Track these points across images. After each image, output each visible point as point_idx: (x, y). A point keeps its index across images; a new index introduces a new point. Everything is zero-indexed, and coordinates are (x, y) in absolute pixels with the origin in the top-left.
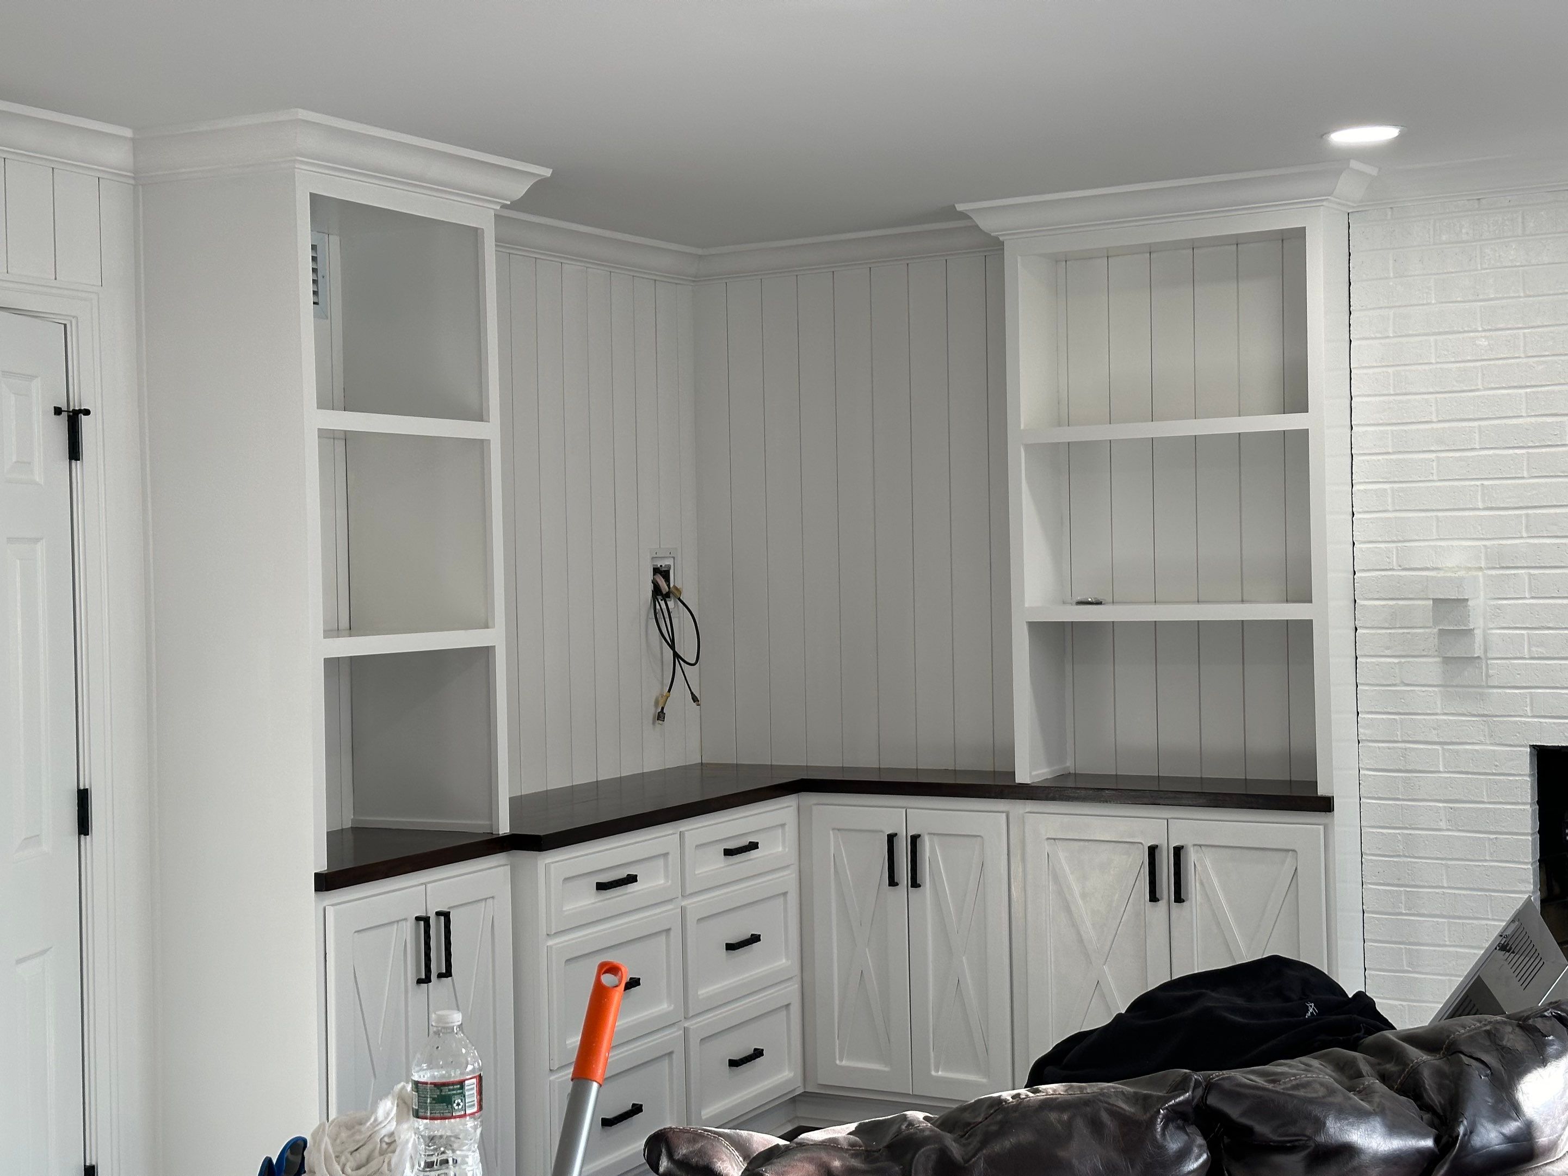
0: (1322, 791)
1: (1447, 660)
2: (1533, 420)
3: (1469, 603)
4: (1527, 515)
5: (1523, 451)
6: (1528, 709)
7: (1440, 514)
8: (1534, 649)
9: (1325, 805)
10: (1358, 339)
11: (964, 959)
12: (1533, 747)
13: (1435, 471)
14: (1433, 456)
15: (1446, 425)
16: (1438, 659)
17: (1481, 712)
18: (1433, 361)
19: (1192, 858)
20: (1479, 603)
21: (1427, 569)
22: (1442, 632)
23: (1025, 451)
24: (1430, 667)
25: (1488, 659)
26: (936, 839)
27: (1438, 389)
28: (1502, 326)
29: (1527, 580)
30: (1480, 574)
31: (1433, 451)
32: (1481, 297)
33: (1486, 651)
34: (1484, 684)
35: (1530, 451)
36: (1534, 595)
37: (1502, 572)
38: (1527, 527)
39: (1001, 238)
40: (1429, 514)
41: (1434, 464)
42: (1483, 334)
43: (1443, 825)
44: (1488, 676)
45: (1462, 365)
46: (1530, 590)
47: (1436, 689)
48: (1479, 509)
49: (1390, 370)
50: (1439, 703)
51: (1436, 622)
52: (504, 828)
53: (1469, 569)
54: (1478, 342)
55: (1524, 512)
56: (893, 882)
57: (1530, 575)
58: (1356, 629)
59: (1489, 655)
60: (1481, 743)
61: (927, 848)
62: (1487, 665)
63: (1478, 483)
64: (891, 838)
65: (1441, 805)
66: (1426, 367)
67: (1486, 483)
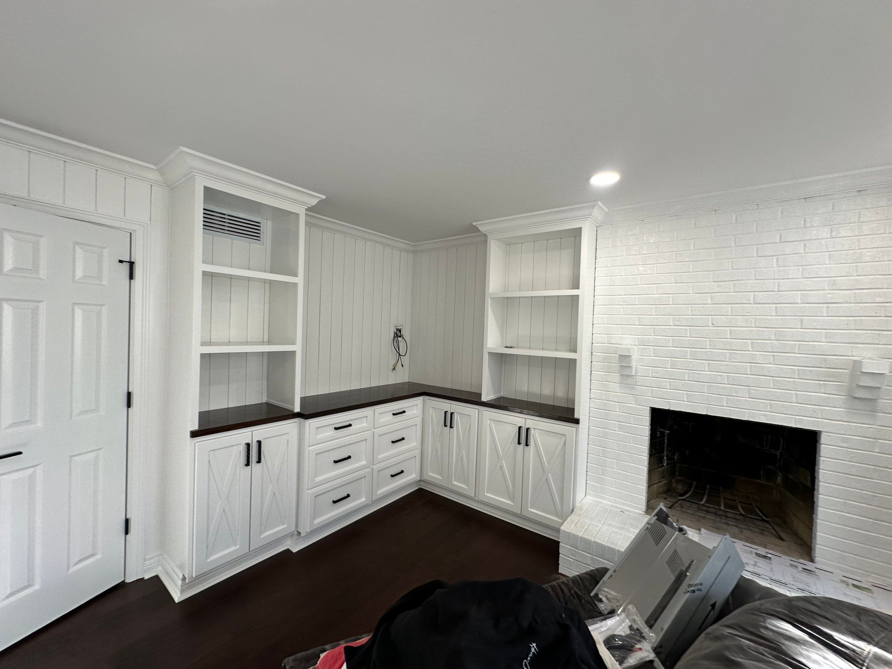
1: (622, 375)
2: (658, 295)
3: (632, 357)
4: (654, 328)
5: (654, 306)
6: (650, 394)
7: (622, 326)
8: (653, 374)
10: (598, 267)
11: (464, 451)
12: (651, 407)
13: (622, 312)
14: (621, 306)
15: (627, 296)
16: (618, 374)
17: (633, 393)
18: (623, 275)
20: (635, 356)
21: (617, 344)
22: (621, 366)
23: (490, 300)
24: (616, 377)
26: (458, 414)
27: (624, 284)
28: (648, 263)
29: (652, 350)
30: (636, 347)
32: (641, 253)
33: (636, 373)
34: (634, 384)
35: (656, 306)
36: (654, 355)
37: (643, 347)
38: (654, 332)
39: (487, 234)
40: (619, 326)
41: (622, 309)
42: (642, 266)
44: (636, 381)
45: (633, 276)
46: (654, 354)
47: (617, 384)
48: (637, 325)
49: (608, 278)
50: (618, 389)
51: (620, 362)
52: (297, 409)
53: (632, 345)
54: (639, 268)
55: (653, 327)
57: (654, 349)
58: (592, 362)
59: (637, 375)
61: (456, 416)
62: (636, 378)
63: (637, 316)
64: (446, 412)
65: (617, 423)
66: (621, 277)
67: (640, 316)
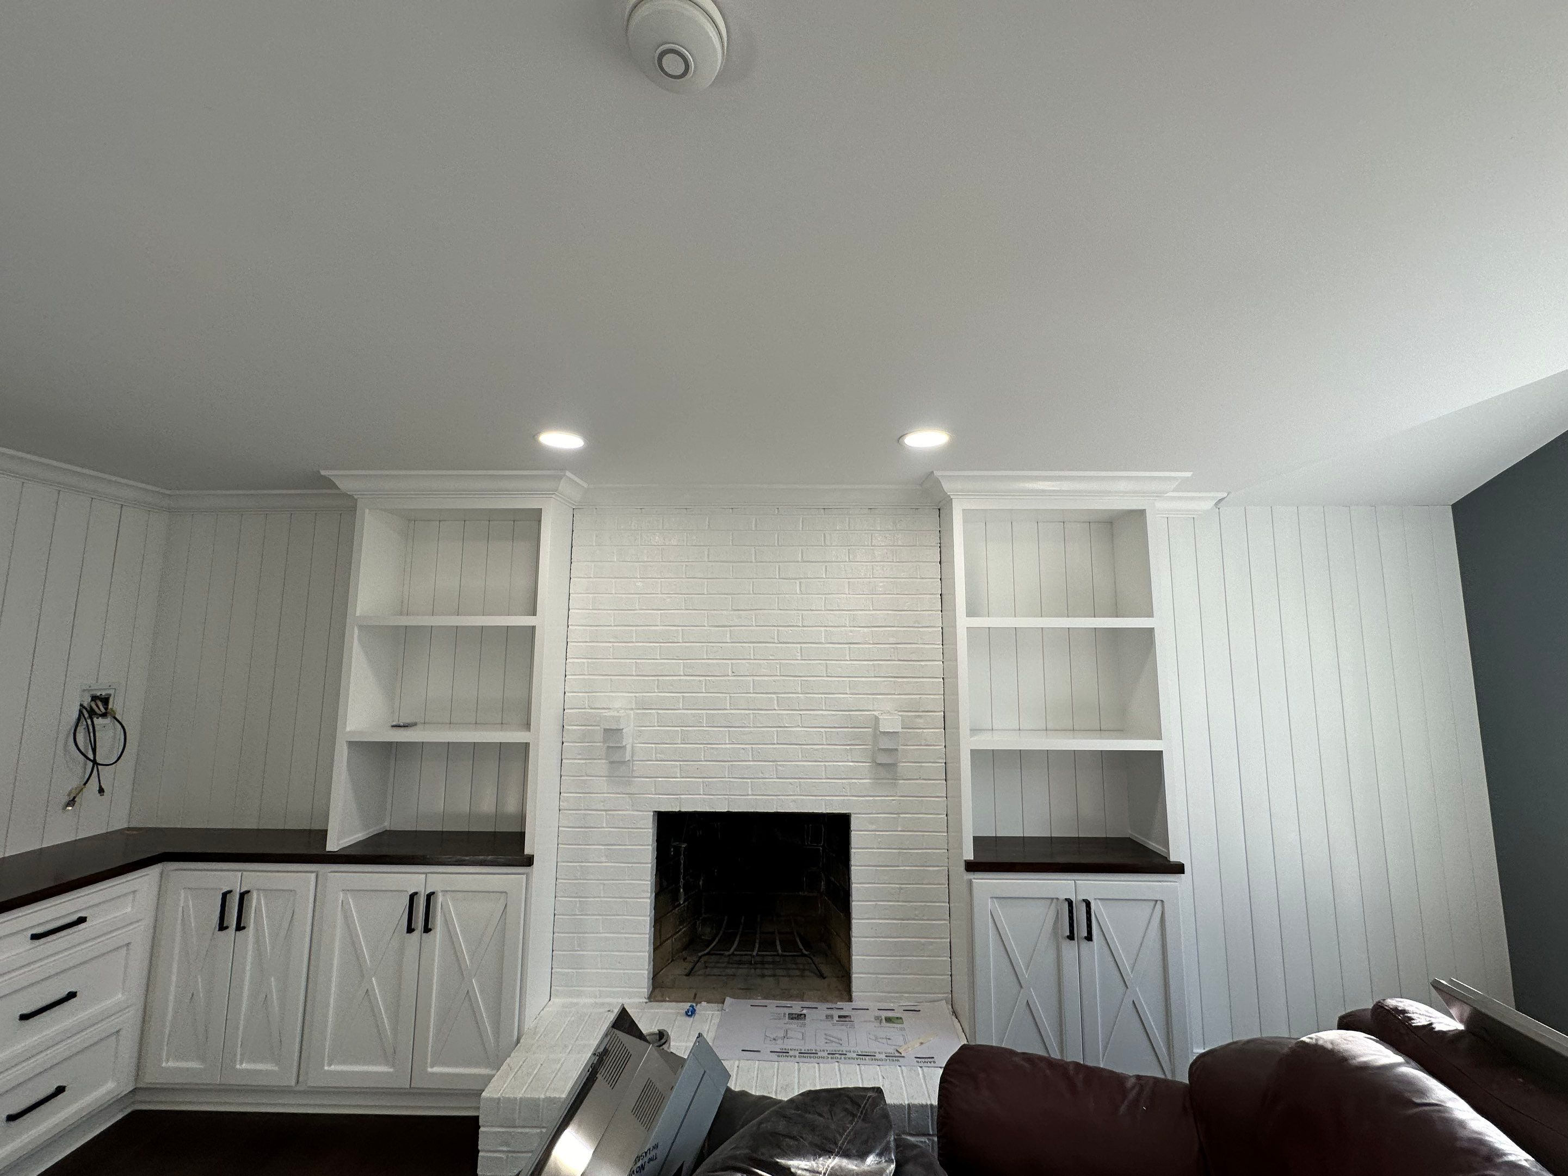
0: (527, 852)
1: (610, 763)
2: (663, 628)
3: (623, 732)
4: (658, 680)
5: (658, 644)
6: (652, 789)
7: (612, 677)
9: (529, 861)
10: (574, 578)
12: (655, 812)
13: (611, 654)
14: (610, 645)
15: (618, 628)
16: (606, 762)
17: (628, 792)
18: (614, 592)
19: (439, 900)
20: (629, 730)
21: (602, 709)
22: (608, 748)
23: (359, 627)
25: (634, 761)
26: (260, 893)
27: (615, 608)
28: (650, 576)
29: (656, 716)
30: (632, 712)
31: (610, 642)
32: (640, 560)
33: (632, 757)
34: (630, 775)
37: (643, 711)
38: (658, 687)
39: (355, 498)
40: (606, 677)
41: (611, 649)
42: (641, 580)
44: (633, 770)
45: (628, 595)
46: (658, 722)
47: (604, 778)
48: (633, 675)
50: (605, 786)
51: (605, 742)
53: (625, 710)
54: (637, 584)
55: (656, 678)
56: (222, 928)
57: (658, 713)
58: (563, 743)
59: (634, 759)
60: (627, 809)
61: (253, 897)
62: (632, 764)
63: (634, 661)
64: (224, 894)
65: (601, 847)
66: (610, 595)
67: (638, 661)
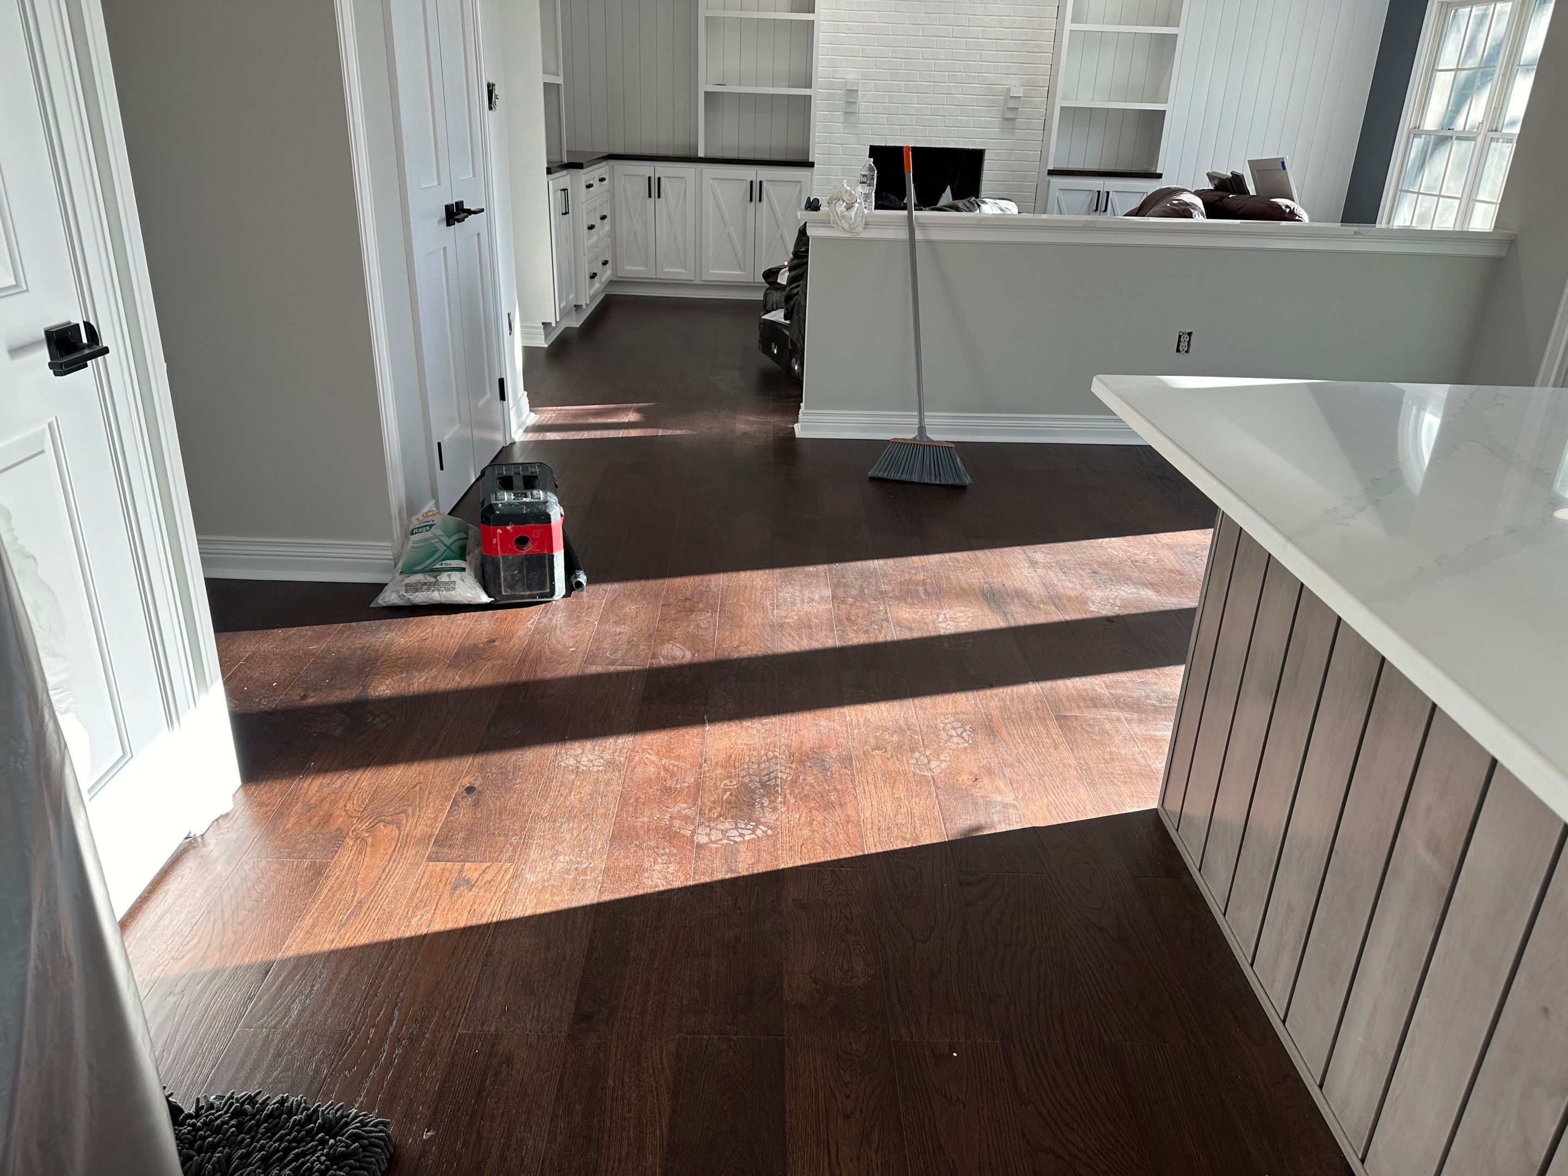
0: (810, 160)
1: (846, 113)
2: (880, 24)
4: (876, 60)
5: (876, 36)
7: (847, 58)
8: (874, 110)
9: (812, 165)
11: (677, 226)
12: (871, 146)
13: (847, 41)
14: (848, 34)
15: (852, 23)
16: (842, 113)
19: (764, 185)
20: (860, 92)
23: (703, 18)
24: (843, 116)
25: (859, 113)
27: (849, 9)
29: (873, 85)
35: (878, 36)
36: (876, 90)
38: (874, 64)
41: (846, 38)
43: (840, 174)
46: (875, 88)
47: (841, 124)
48: (860, 57)
50: (843, 129)
52: (565, 160)
53: (858, 79)
55: (874, 59)
56: (650, 196)
58: (817, 101)
60: (854, 144)
63: (861, 46)
65: (840, 166)
67: (863, 47)
